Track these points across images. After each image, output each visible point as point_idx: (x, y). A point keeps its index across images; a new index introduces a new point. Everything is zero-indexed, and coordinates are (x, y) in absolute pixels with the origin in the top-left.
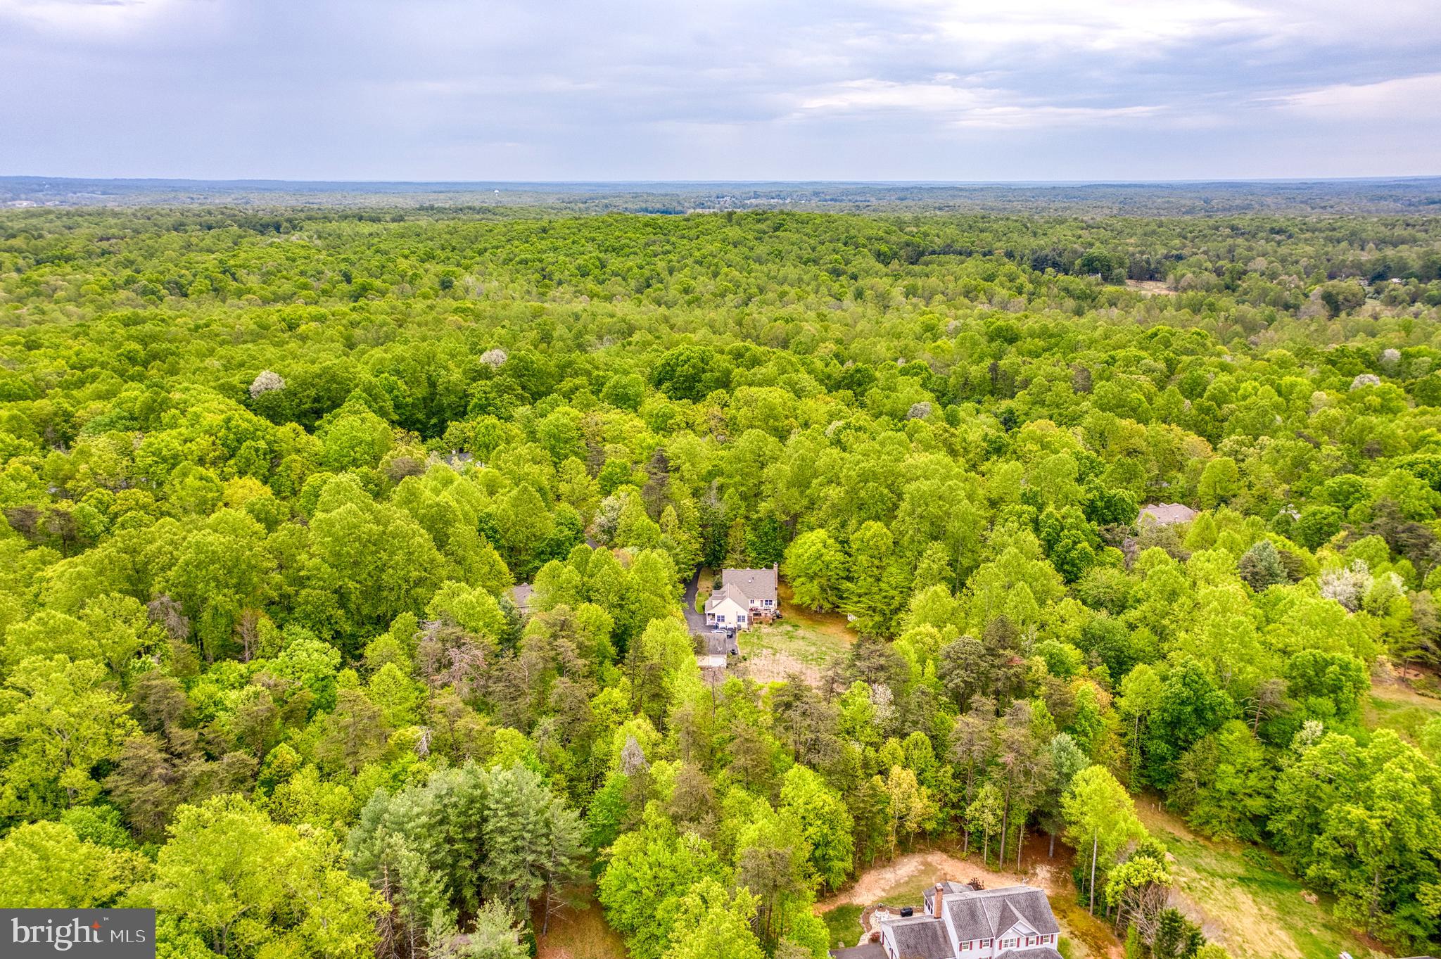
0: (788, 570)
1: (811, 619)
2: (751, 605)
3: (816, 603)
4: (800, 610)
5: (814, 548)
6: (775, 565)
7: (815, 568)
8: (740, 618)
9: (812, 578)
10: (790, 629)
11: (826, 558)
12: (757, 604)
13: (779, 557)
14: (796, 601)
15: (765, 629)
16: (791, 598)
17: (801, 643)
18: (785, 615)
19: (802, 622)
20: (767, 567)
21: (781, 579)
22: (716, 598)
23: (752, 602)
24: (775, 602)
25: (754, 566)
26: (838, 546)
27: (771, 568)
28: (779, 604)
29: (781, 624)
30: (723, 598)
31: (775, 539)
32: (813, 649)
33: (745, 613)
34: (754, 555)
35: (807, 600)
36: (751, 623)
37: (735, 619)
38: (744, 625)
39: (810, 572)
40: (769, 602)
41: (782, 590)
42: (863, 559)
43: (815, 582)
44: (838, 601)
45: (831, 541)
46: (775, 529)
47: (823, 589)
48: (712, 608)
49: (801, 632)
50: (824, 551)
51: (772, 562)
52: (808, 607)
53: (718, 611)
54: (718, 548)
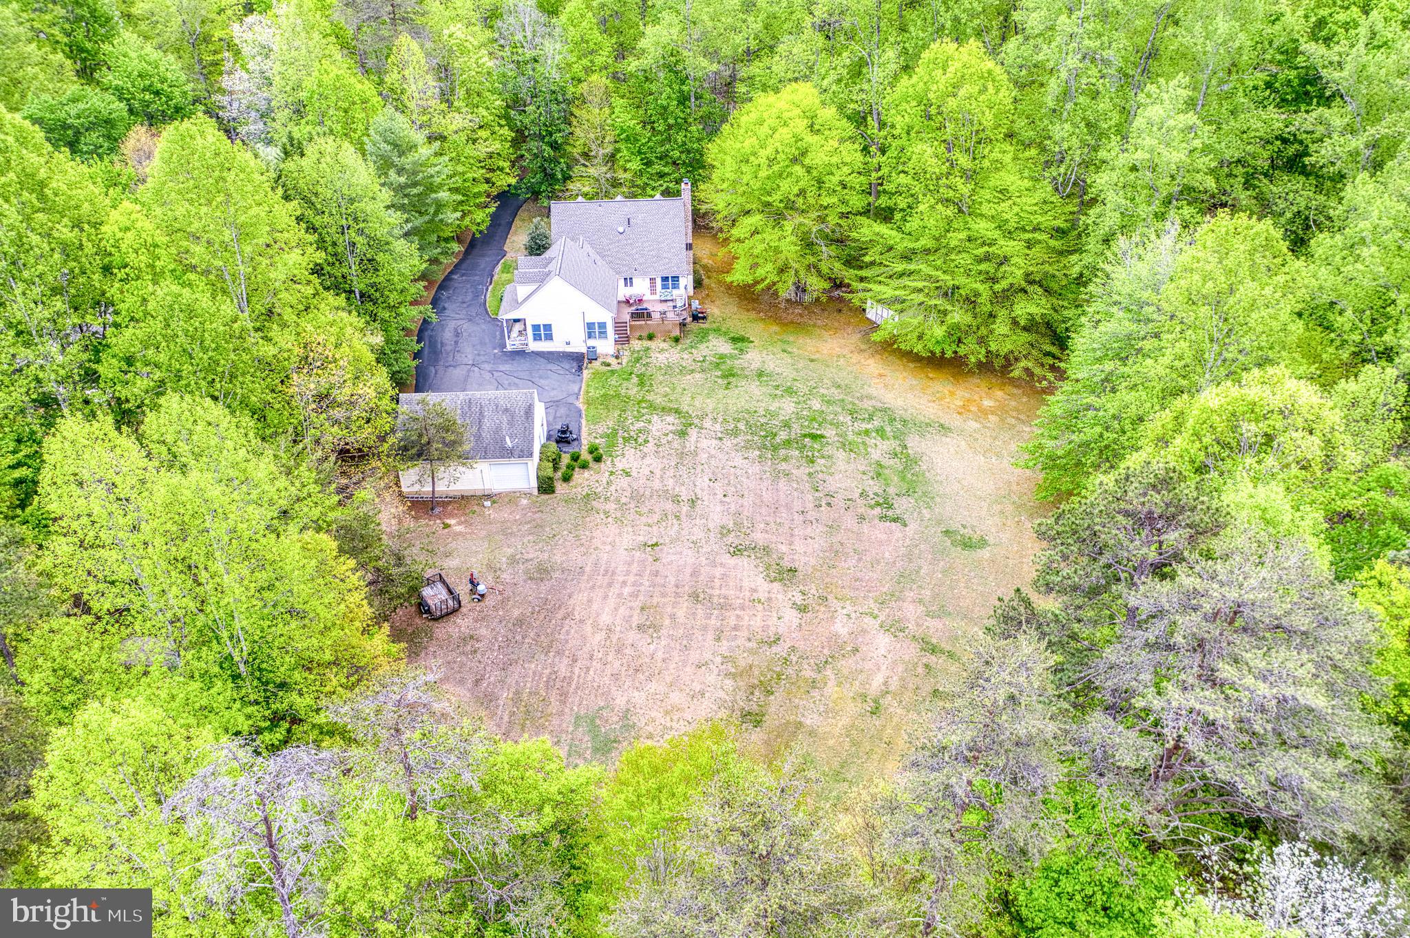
0: (719, 201)
1: (777, 320)
2: (623, 292)
3: (790, 279)
4: (749, 296)
5: (784, 134)
6: (686, 188)
7: (787, 187)
8: (594, 330)
9: (778, 217)
10: (725, 347)
11: (817, 158)
12: (641, 287)
13: (696, 166)
14: (740, 275)
15: (662, 354)
16: (727, 268)
17: (755, 389)
18: (713, 310)
19: (756, 329)
20: (667, 193)
21: (701, 222)
22: (526, 280)
23: (628, 281)
24: (687, 281)
25: (637, 191)
26: (849, 128)
27: (678, 194)
28: (698, 284)
29: (703, 336)
30: (542, 279)
31: (683, 125)
32: (788, 407)
33: (606, 316)
34: (635, 165)
35: (767, 271)
36: (623, 338)
37: (581, 333)
38: (606, 347)
39: (775, 198)
40: (670, 281)
41: (705, 249)
42: (925, 153)
43: (788, 226)
44: (849, 275)
45: (829, 114)
46: (683, 100)
47: (808, 244)
48: (517, 304)
49: (754, 358)
50: (810, 139)
51: (678, 182)
52: (771, 291)
53: (533, 313)
54: (548, 151)
